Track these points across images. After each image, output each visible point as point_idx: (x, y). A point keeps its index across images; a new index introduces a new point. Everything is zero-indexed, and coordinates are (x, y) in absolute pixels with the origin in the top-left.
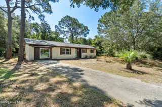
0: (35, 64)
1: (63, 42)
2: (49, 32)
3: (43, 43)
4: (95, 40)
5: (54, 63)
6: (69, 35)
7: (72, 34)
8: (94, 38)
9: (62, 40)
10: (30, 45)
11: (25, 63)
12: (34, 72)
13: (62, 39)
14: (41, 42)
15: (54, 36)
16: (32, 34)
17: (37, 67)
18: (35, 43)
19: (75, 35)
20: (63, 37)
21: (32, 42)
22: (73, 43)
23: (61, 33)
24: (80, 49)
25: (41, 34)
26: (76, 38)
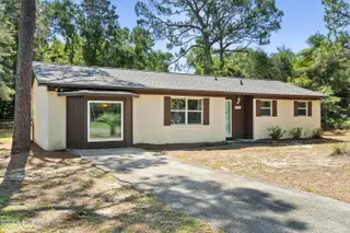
0: (74, 165)
1: (165, 69)
2: (112, 31)
3: (97, 80)
4: (308, 55)
5: (148, 163)
6: (191, 38)
7: (206, 36)
8: (308, 47)
9: (161, 63)
10: (51, 87)
11: (36, 161)
12: (79, 202)
13: (163, 57)
14: (89, 74)
15: (129, 46)
16: (50, 44)
17: (87, 179)
18: (69, 80)
19: (219, 38)
20: (165, 51)
21: (56, 77)
22: (208, 72)
23: (159, 34)
24: (247, 99)
25: (83, 40)
26: (222, 51)
